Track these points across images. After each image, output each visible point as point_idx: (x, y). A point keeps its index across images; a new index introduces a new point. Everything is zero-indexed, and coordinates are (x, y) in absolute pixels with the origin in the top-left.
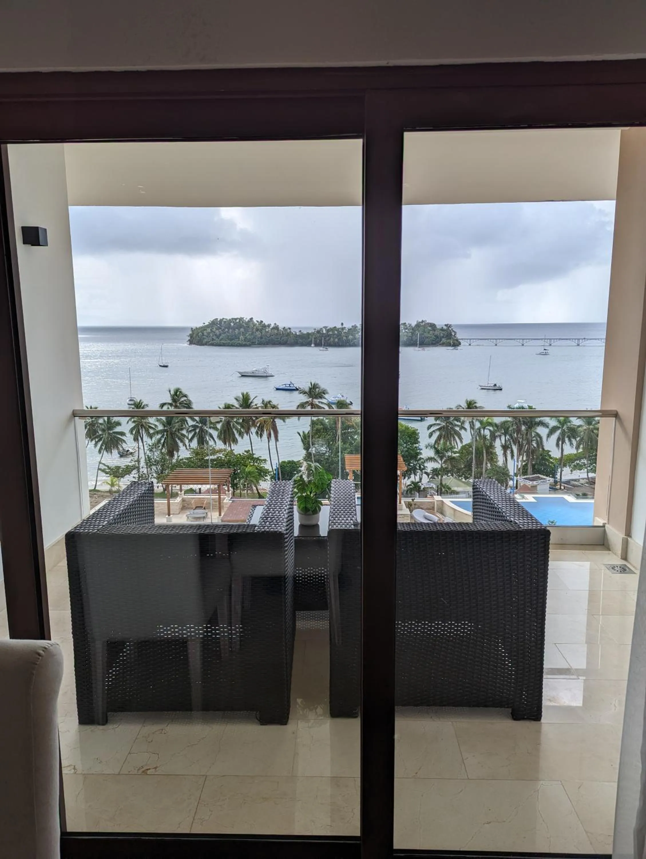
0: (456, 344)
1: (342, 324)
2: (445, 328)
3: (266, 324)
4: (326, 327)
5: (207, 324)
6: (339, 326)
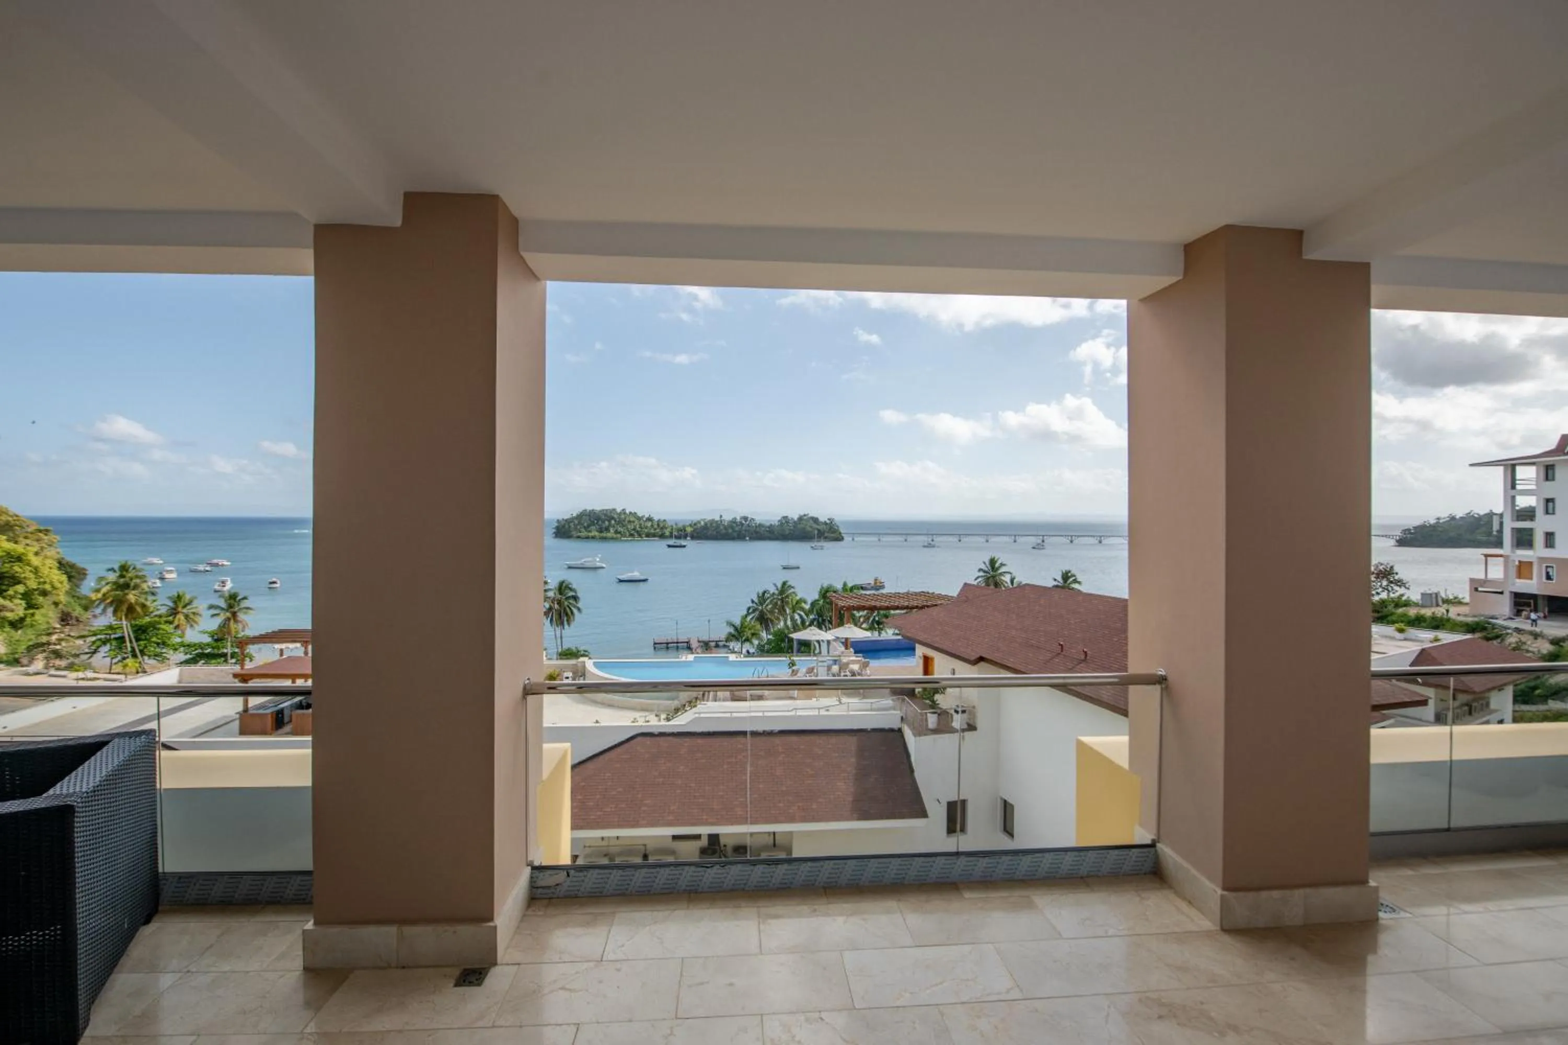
0: (839, 538)
1: (721, 516)
2: (828, 522)
3: (640, 516)
4: (705, 519)
5: (575, 515)
6: (717, 518)
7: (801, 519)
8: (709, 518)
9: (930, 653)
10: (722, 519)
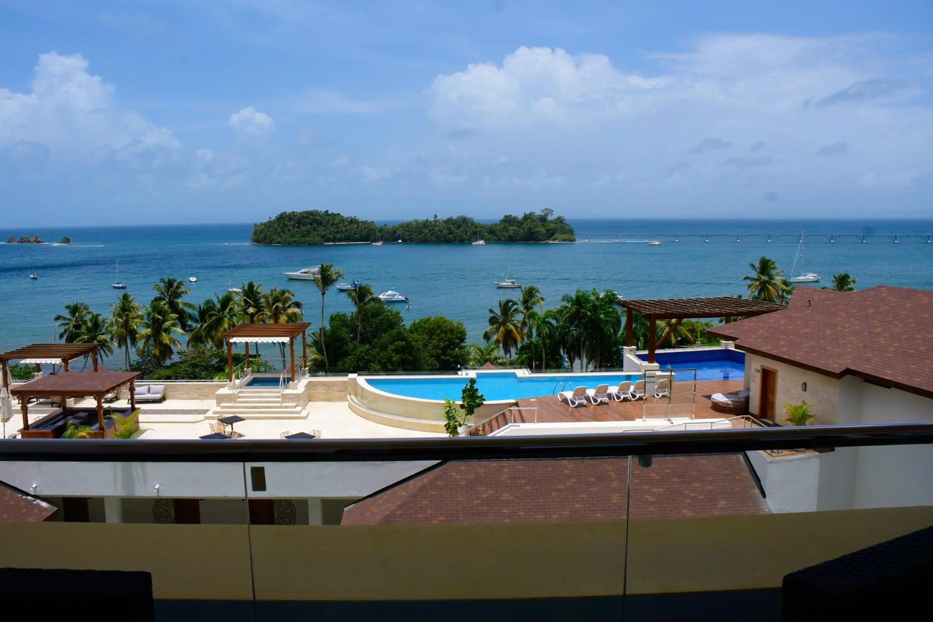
5: (273, 218)
6: (431, 219)
7: (527, 217)
8: (422, 218)
9: (770, 364)
10: (438, 218)
